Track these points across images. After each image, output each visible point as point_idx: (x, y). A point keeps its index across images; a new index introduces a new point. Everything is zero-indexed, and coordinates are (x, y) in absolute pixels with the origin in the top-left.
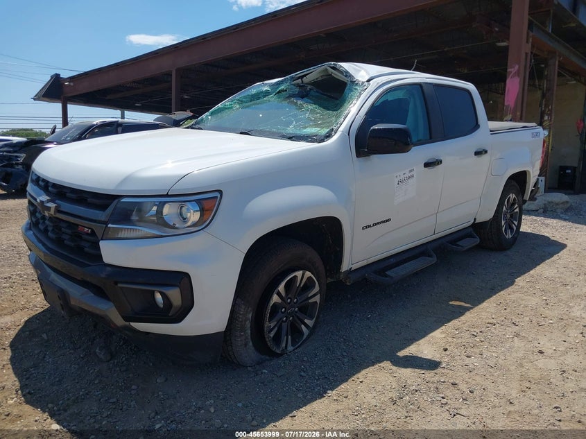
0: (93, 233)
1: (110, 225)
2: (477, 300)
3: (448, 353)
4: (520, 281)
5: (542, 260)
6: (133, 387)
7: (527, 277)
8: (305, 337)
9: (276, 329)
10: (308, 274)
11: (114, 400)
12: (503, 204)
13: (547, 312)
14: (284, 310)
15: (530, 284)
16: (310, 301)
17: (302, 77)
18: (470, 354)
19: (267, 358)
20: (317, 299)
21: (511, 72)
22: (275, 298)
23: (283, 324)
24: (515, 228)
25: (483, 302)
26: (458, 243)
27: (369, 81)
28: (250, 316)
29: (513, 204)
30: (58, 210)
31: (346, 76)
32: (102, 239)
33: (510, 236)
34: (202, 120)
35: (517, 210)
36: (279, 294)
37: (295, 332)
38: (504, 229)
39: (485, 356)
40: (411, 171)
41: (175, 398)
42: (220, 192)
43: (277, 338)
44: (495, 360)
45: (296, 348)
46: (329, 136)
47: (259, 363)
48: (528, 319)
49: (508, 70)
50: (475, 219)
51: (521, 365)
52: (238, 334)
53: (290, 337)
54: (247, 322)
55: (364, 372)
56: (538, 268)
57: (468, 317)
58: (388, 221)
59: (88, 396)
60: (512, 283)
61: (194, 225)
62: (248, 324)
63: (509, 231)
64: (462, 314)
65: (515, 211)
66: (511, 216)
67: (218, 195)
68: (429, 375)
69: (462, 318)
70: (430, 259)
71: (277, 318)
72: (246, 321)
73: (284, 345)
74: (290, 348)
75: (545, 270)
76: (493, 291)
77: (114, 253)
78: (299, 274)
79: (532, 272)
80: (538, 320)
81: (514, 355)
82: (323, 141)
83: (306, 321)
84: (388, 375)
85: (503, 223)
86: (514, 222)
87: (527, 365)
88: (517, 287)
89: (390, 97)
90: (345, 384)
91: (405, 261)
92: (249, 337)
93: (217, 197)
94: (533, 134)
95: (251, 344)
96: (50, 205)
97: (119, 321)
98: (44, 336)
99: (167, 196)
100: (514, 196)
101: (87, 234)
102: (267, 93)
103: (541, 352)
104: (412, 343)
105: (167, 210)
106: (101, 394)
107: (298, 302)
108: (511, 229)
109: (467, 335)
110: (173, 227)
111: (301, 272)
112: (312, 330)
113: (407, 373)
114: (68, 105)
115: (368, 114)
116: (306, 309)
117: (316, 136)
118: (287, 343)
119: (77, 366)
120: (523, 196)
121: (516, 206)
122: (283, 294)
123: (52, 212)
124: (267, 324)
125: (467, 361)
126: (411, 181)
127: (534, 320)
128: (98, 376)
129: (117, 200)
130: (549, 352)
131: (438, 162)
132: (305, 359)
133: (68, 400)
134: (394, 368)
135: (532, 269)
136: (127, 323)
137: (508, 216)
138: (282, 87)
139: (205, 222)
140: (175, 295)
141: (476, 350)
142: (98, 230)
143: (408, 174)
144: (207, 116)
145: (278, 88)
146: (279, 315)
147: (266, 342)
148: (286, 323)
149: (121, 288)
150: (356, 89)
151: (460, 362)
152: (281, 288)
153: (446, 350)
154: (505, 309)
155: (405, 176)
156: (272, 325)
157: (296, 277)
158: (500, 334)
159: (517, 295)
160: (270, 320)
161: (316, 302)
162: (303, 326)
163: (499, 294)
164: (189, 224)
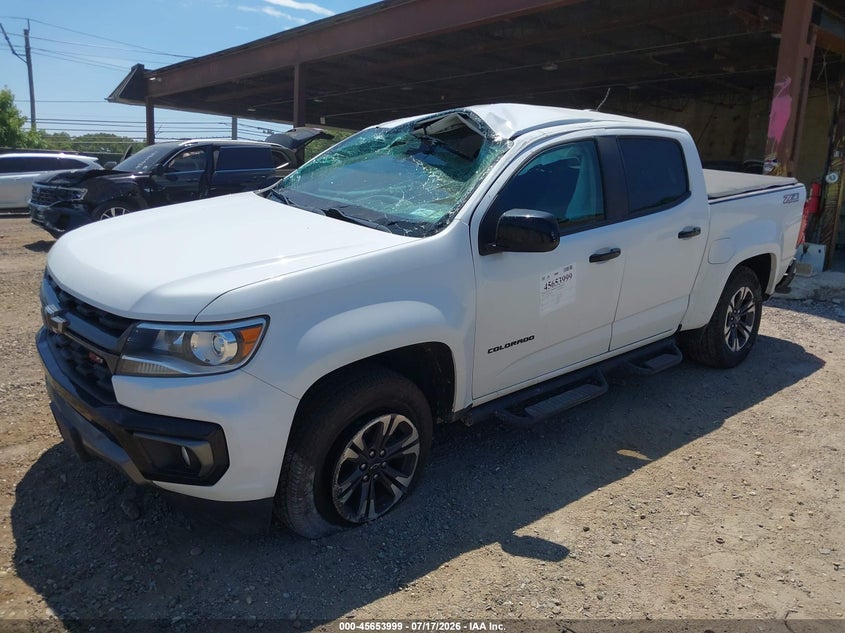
0: (105, 365)
1: (124, 357)
2: (658, 451)
3: (588, 534)
4: (732, 423)
5: (778, 387)
6: (159, 560)
7: (745, 415)
8: (396, 500)
9: (351, 492)
10: (400, 418)
11: (131, 578)
12: (729, 303)
13: (754, 477)
14: (363, 466)
15: (745, 428)
16: (404, 453)
17: (425, 125)
18: (618, 539)
19: (340, 528)
20: (416, 449)
21: (779, 88)
22: (348, 453)
23: (364, 484)
24: (747, 336)
25: (666, 454)
26: (649, 363)
27: (512, 139)
28: (312, 476)
29: (746, 301)
30: (66, 327)
31: (482, 130)
32: (115, 374)
33: (738, 348)
34: (288, 181)
35: (753, 310)
36: (354, 448)
37: (381, 493)
38: (727, 339)
39: (638, 543)
40: (567, 269)
41: (207, 579)
42: (267, 318)
43: (354, 503)
44: (651, 550)
45: (382, 516)
46: (441, 225)
47: (327, 535)
48: (720, 486)
49: (776, 85)
50: (680, 326)
51: (684, 561)
52: (295, 499)
53: (372, 501)
54: (308, 485)
55: (463, 557)
56: (768, 400)
57: (638, 477)
58: (529, 339)
59: (99, 571)
60: (719, 425)
61: (230, 361)
62: (309, 487)
63: (736, 342)
64: (628, 472)
65: (749, 311)
66: (743, 319)
67: (264, 321)
68: (550, 567)
69: (627, 480)
70: (598, 388)
71: (353, 477)
72: (305, 483)
73: (363, 511)
74: (373, 515)
75: (778, 405)
76: (688, 436)
77: (130, 392)
78: (386, 419)
79: (756, 408)
80: (736, 488)
81: (680, 543)
82: (432, 233)
83: (398, 479)
84: (494, 564)
85: (726, 330)
86: (747, 327)
87: (693, 560)
88: (725, 432)
89: (545, 161)
90: (433, 573)
91: (559, 391)
92: (313, 504)
93: (262, 324)
94: (785, 197)
95: (315, 511)
96: (57, 319)
97: (138, 478)
98: (63, 477)
99: (194, 323)
100: (748, 290)
101: (100, 364)
102: (380, 144)
103: (720, 542)
104: (543, 515)
105: (195, 341)
106: (116, 567)
107: (388, 455)
108: (741, 337)
109: (623, 507)
110: (207, 364)
111: (388, 417)
112: (409, 492)
113: (521, 563)
114: (155, 109)
115: (502, 193)
116: (399, 464)
117: (425, 223)
118: (368, 508)
119: (93, 526)
120: (764, 289)
121: (751, 303)
122: (361, 446)
123: (60, 329)
124: (336, 487)
125: (612, 549)
126: (567, 283)
127: (730, 488)
128: (118, 541)
129: (132, 326)
130: (731, 541)
131: (614, 253)
132: (391, 531)
133: (74, 574)
134: (505, 554)
135: (757, 403)
136: (149, 481)
137: (738, 319)
138: (399, 138)
139: (245, 357)
140: (204, 452)
141: (630, 533)
142: (111, 360)
143: (562, 274)
144: (295, 176)
145: (395, 137)
146: (358, 473)
147: (335, 509)
148: (368, 483)
149: (140, 439)
150: (493, 151)
151: (600, 551)
152: (357, 439)
153: (586, 530)
154: (694, 468)
155: (557, 277)
156: (344, 487)
157: (380, 423)
158: (672, 509)
159: (720, 446)
160: (340, 481)
161: (414, 454)
162: (393, 486)
163: (695, 442)
164: (223, 360)
